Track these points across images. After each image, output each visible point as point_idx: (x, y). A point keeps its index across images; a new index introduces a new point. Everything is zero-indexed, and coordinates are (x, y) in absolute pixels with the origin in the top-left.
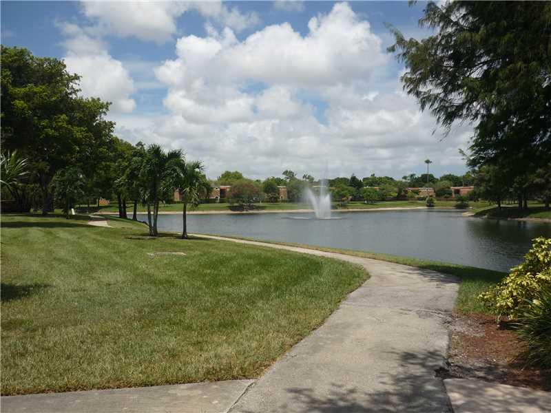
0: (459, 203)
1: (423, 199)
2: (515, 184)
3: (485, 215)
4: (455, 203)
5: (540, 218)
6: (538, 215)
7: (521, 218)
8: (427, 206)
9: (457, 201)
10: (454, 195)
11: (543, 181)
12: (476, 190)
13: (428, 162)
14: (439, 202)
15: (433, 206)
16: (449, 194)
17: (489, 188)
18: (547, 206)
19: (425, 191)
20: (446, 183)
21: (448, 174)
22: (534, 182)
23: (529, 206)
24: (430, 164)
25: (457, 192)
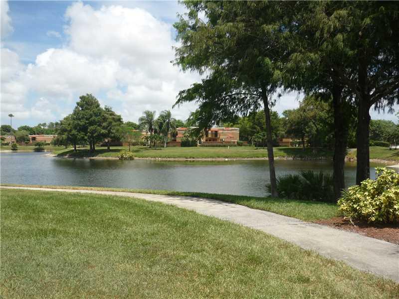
0: (37, 147)
1: (7, 144)
2: (89, 134)
3: (66, 155)
4: (34, 147)
5: (106, 156)
6: (103, 154)
7: (93, 157)
8: (12, 149)
9: (36, 145)
10: (31, 142)
11: (107, 131)
12: (59, 137)
13: (11, 116)
14: (20, 146)
15: (16, 150)
16: (27, 140)
17: (70, 136)
18: (109, 148)
19: (9, 138)
20: (24, 132)
21: (24, 125)
22: (101, 132)
23: (96, 148)
24: (12, 117)
25: (34, 139)
